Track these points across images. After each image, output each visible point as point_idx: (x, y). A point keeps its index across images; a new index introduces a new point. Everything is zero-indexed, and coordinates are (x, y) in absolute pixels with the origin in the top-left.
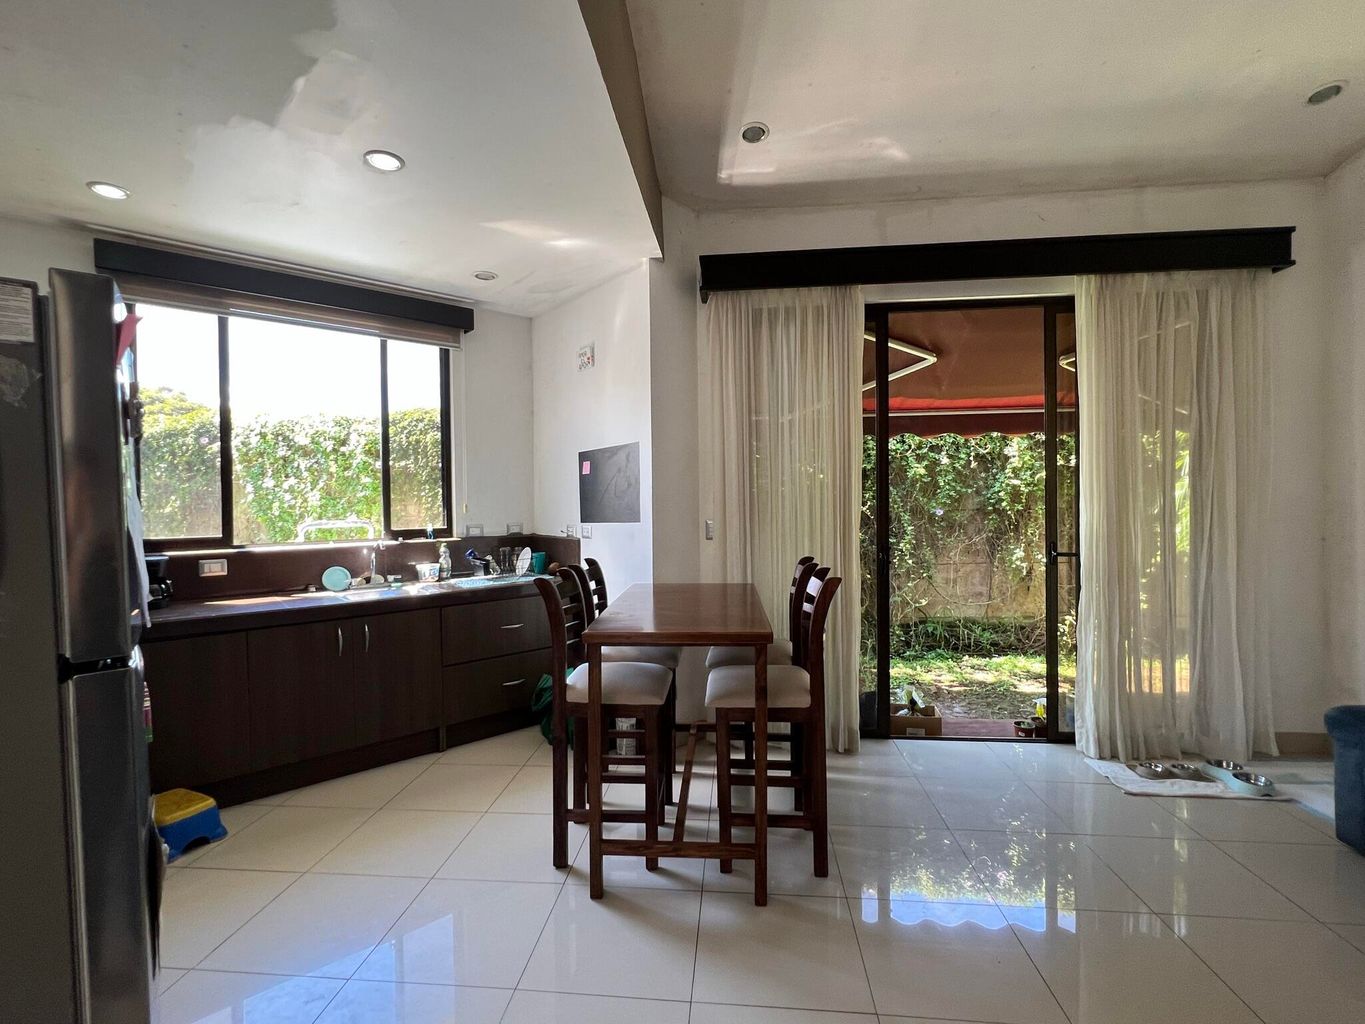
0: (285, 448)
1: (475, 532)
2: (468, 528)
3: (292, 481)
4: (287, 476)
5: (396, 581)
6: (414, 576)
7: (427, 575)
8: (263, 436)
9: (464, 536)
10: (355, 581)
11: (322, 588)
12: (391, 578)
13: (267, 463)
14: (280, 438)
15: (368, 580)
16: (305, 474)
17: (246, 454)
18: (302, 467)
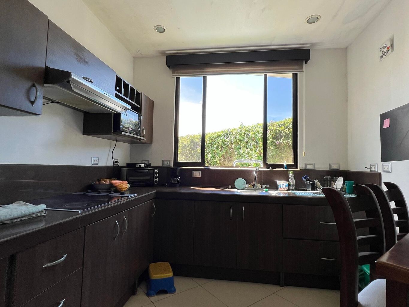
0: (247, 138)
1: (310, 167)
2: (306, 165)
3: (248, 150)
4: (247, 148)
5: (266, 188)
6: (276, 187)
7: (281, 187)
8: (240, 134)
9: (304, 169)
10: (248, 186)
11: (234, 187)
12: (264, 186)
13: (241, 144)
14: (245, 135)
15: (254, 186)
16: (252, 147)
17: (236, 141)
18: (252, 144)
